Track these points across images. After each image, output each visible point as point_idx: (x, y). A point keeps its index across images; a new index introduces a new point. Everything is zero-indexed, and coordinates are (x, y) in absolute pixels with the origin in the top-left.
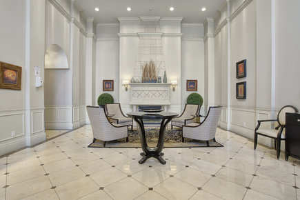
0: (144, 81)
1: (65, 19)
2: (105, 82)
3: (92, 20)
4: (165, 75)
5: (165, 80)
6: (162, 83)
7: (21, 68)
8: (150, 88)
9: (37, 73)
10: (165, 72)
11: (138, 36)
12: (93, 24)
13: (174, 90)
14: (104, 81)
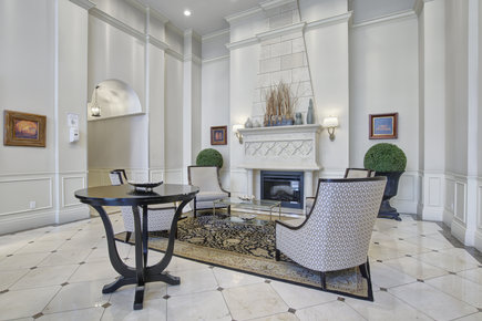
0: (268, 123)
1: (134, 39)
2: (215, 130)
3: (190, 32)
4: (311, 108)
5: (312, 119)
6: (305, 124)
7: (44, 118)
8: (276, 137)
9: (73, 122)
10: (311, 102)
11: (259, 41)
12: (193, 38)
13: (332, 138)
14: (212, 128)
